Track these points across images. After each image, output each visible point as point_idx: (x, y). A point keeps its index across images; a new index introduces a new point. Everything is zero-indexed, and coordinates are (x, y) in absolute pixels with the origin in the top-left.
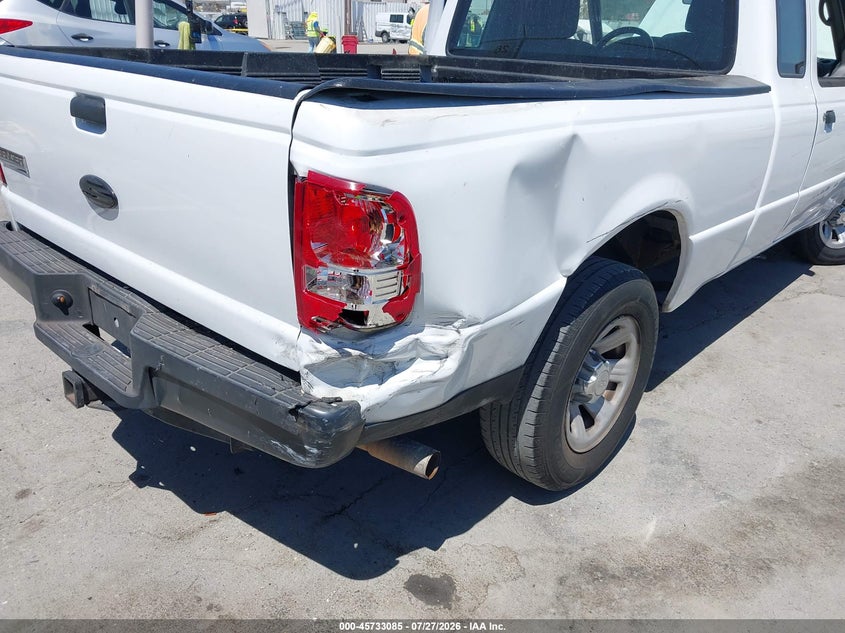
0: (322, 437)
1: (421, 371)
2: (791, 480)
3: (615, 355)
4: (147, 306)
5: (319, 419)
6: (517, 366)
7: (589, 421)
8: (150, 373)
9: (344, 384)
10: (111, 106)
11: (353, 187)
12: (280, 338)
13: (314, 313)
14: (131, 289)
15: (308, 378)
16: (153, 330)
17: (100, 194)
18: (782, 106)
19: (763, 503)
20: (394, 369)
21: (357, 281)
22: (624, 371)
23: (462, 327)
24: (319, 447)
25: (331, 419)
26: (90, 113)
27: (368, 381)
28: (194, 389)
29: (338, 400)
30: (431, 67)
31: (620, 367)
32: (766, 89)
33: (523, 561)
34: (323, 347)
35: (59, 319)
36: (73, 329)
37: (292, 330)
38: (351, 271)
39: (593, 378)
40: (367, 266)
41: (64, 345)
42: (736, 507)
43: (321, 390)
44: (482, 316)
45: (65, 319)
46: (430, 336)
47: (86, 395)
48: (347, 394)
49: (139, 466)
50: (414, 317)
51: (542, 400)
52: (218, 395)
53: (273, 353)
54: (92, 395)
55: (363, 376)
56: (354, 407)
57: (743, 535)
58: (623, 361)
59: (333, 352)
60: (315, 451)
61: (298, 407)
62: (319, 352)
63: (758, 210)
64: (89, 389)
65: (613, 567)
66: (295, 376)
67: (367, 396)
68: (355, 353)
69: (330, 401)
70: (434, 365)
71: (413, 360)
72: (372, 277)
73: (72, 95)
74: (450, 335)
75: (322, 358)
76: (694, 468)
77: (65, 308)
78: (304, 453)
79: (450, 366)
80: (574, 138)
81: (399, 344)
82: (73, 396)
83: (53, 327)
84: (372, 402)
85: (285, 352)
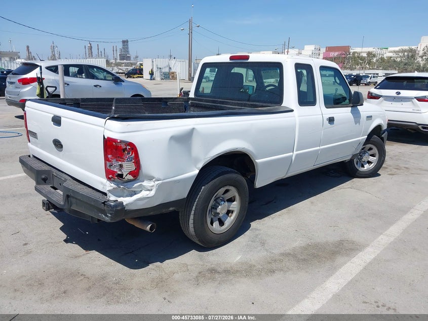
0: (111, 211)
1: (144, 194)
2: (297, 248)
3: (231, 200)
4: (70, 178)
5: (110, 205)
6: (183, 198)
7: (221, 223)
8: (68, 196)
9: (120, 197)
10: (63, 119)
11: (119, 141)
12: (102, 183)
13: (110, 175)
14: (65, 173)
15: (109, 194)
16: (70, 184)
17: (58, 144)
18: (299, 116)
19: (282, 254)
20: (135, 193)
21: (121, 166)
22: (235, 206)
23: (156, 181)
24: (111, 214)
25: (113, 205)
26: (57, 121)
27: (127, 196)
28: (79, 200)
29: (117, 201)
30: (188, 101)
31: (234, 205)
32: (292, 111)
33: (189, 267)
34: (112, 185)
35: (43, 184)
36: (47, 188)
37: (105, 180)
38: (120, 163)
39: (220, 207)
40: (123, 161)
41: (44, 192)
42: (272, 255)
43: (112, 198)
44: (161, 178)
45: (45, 185)
46: (146, 183)
47: (49, 206)
48: (120, 200)
49: (67, 237)
50: (140, 177)
51: (195, 211)
52: (85, 201)
53: (100, 188)
54: (51, 207)
55: (125, 195)
56: (121, 203)
57: (270, 263)
58: (235, 203)
59: (115, 186)
60: (110, 215)
61: (105, 202)
62: (111, 186)
63: (295, 153)
64: (50, 205)
65: (219, 270)
66: (105, 194)
67: (126, 201)
68: (122, 187)
69: (114, 201)
70: (148, 192)
71: (141, 191)
72: (125, 164)
73: (53, 116)
74: (152, 183)
75: (112, 188)
76: (263, 244)
77: (45, 180)
78: (107, 216)
79: (152, 193)
80: (194, 129)
81: (136, 185)
82: (45, 208)
83: (41, 187)
84: (128, 202)
85: (103, 187)
